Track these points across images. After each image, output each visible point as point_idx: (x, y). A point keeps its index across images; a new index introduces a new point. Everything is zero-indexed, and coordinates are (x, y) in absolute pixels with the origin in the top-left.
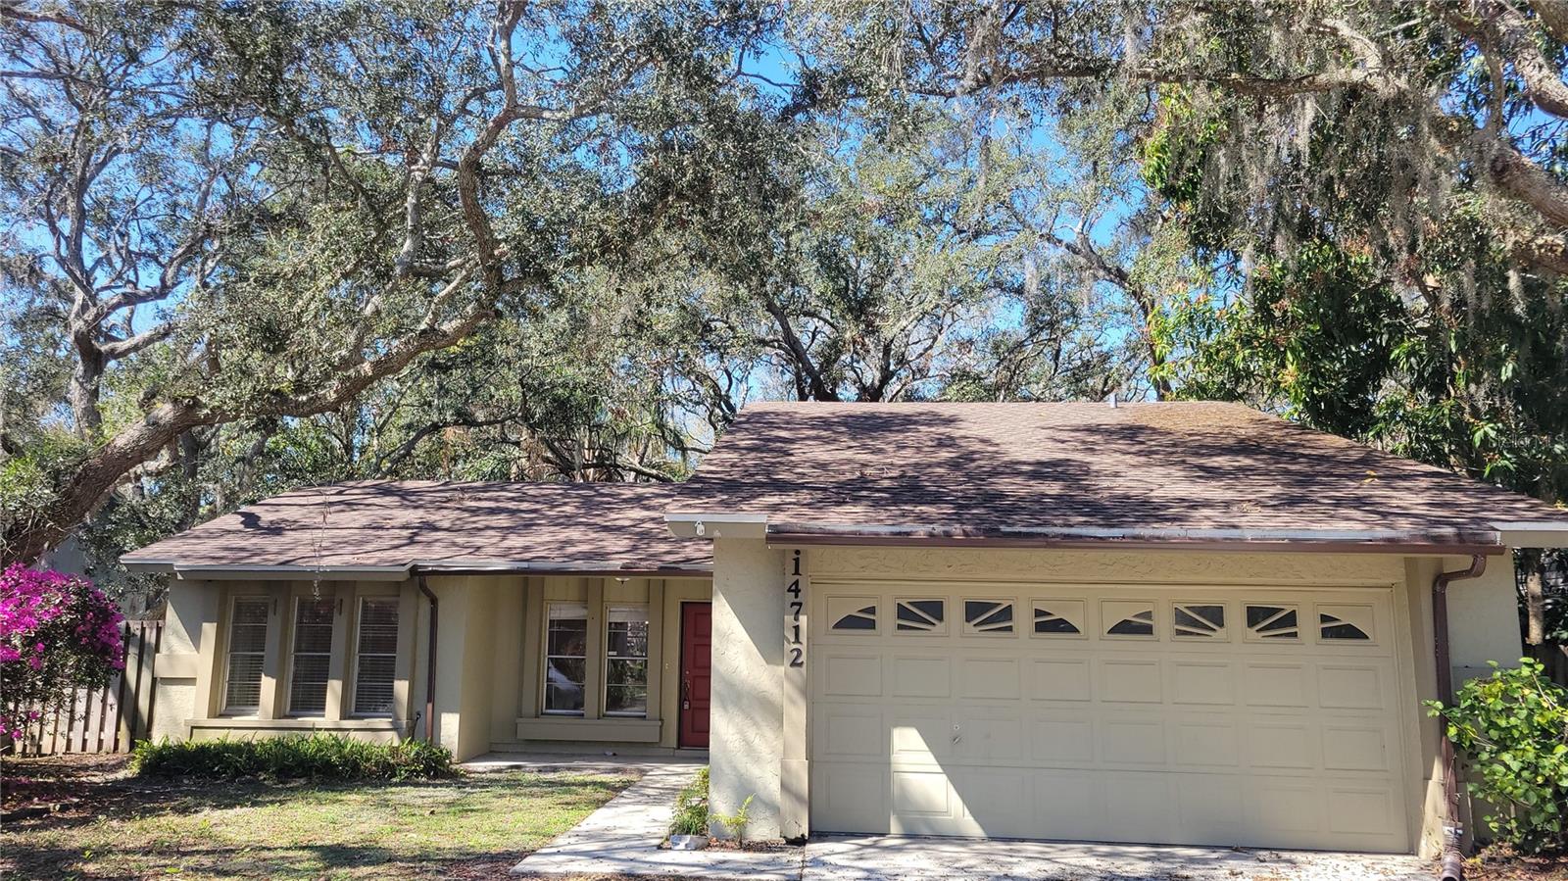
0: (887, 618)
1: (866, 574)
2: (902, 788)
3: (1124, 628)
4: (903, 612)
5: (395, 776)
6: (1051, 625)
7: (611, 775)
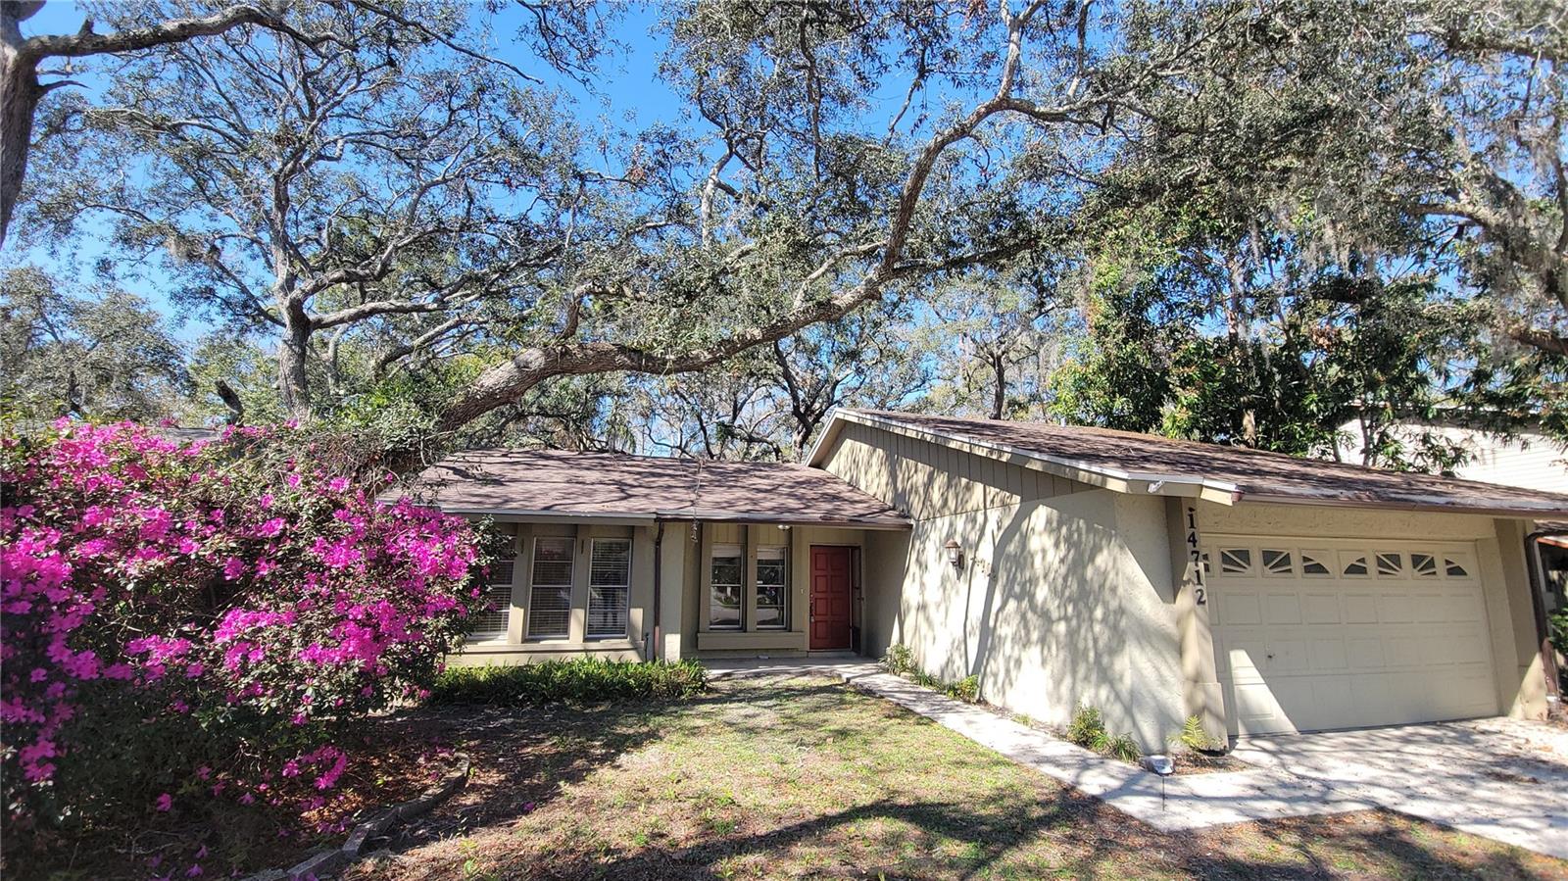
0: (1216, 563)
2: (1244, 702)
3: (1352, 569)
4: (1225, 558)
5: (682, 694)
6: (1312, 568)
7: (801, 679)
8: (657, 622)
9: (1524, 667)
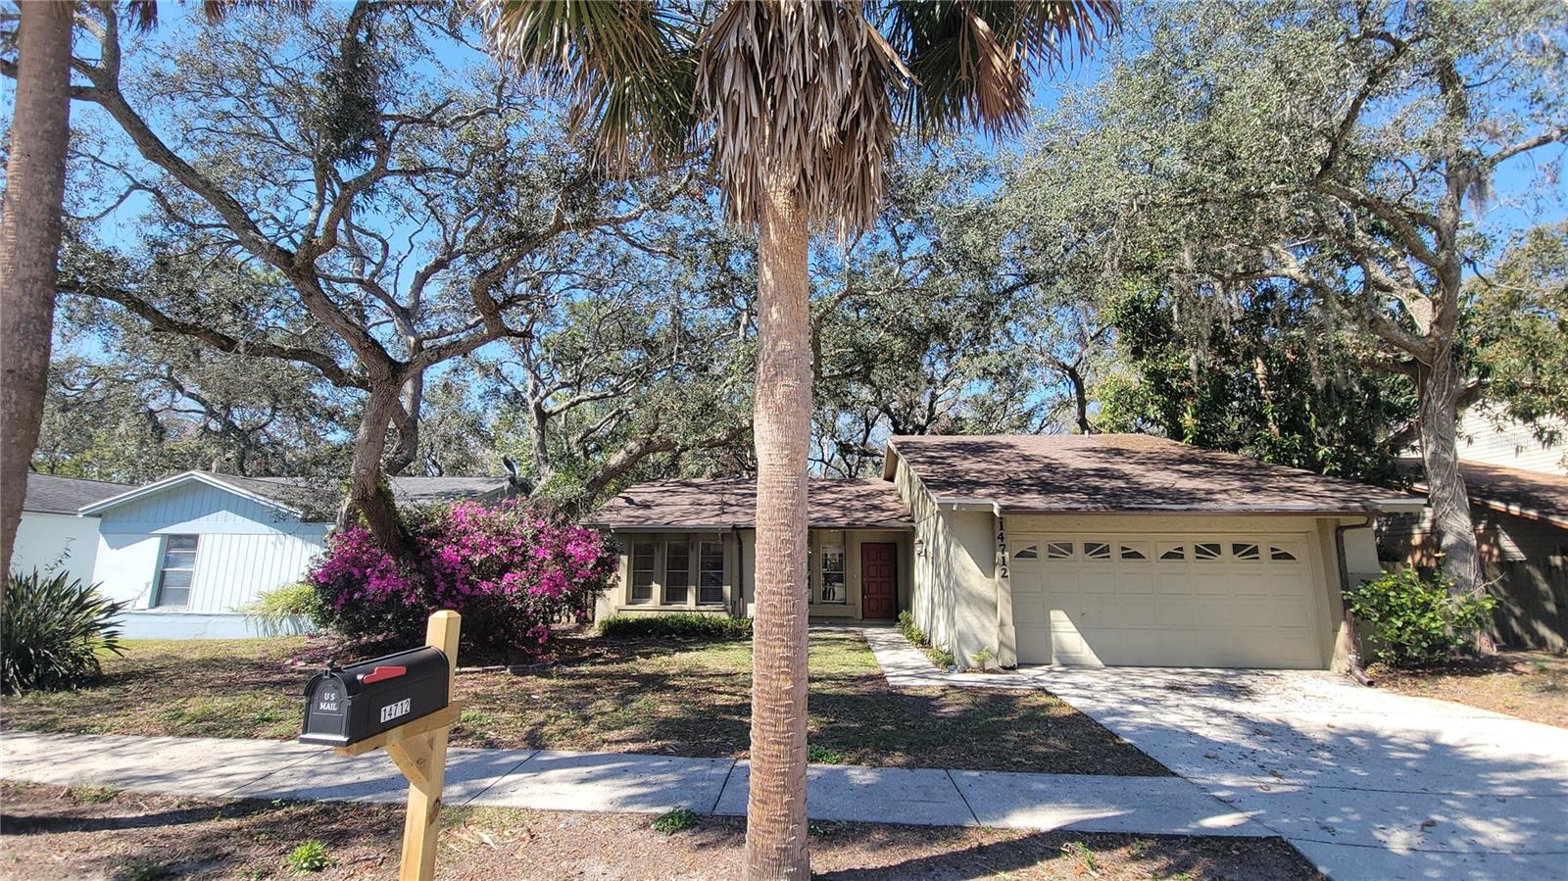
0: (1043, 552)
1: (1035, 529)
3: (1168, 556)
4: (1051, 549)
6: (1130, 555)
8: (741, 595)
9: (1336, 631)
